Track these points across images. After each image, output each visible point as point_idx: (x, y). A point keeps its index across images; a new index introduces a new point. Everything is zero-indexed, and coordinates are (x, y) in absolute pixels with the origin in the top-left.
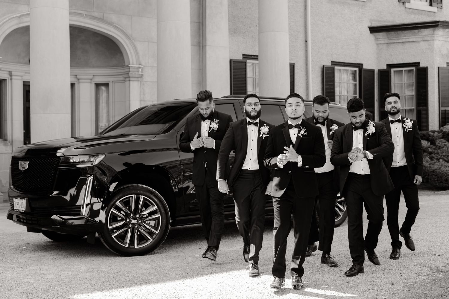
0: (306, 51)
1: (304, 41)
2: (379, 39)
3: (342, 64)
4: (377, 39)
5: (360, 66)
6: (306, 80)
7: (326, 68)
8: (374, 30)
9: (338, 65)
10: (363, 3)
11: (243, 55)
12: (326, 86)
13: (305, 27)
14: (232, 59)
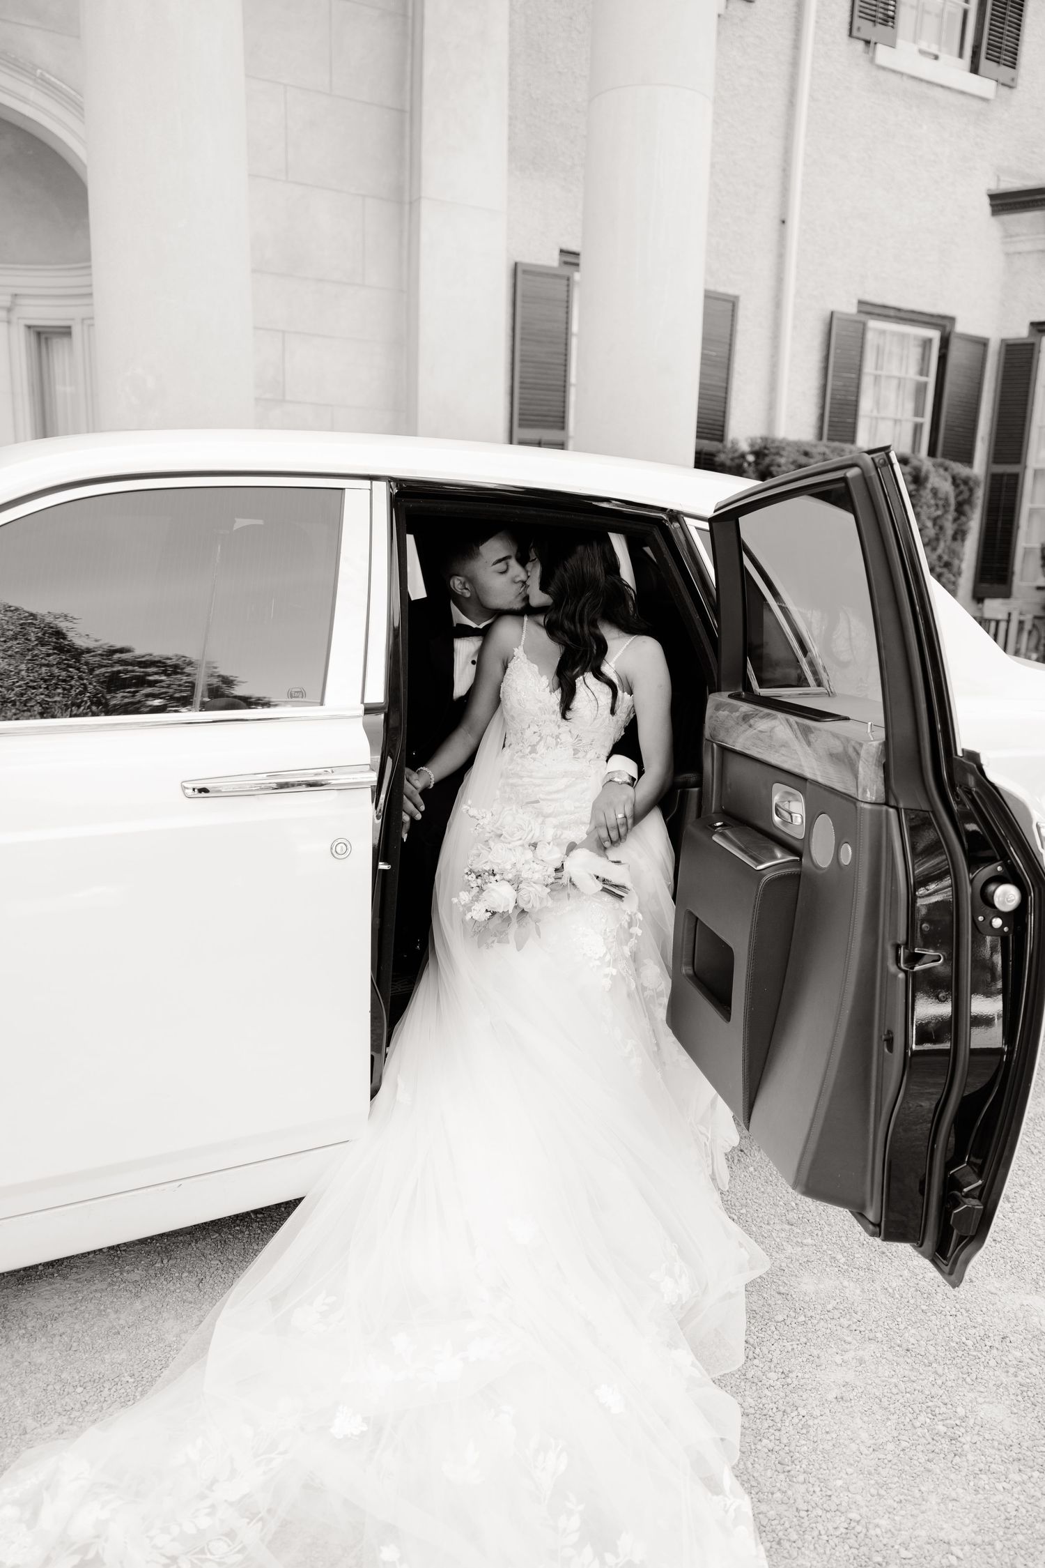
0: (781, 257)
1: (777, 221)
2: (1017, 235)
3: (892, 313)
4: (1008, 236)
5: (944, 324)
6: (773, 356)
7: (839, 319)
8: (1004, 203)
9: (879, 315)
10: (982, 105)
11: (562, 251)
12: (833, 380)
13: (784, 170)
14: (522, 264)
